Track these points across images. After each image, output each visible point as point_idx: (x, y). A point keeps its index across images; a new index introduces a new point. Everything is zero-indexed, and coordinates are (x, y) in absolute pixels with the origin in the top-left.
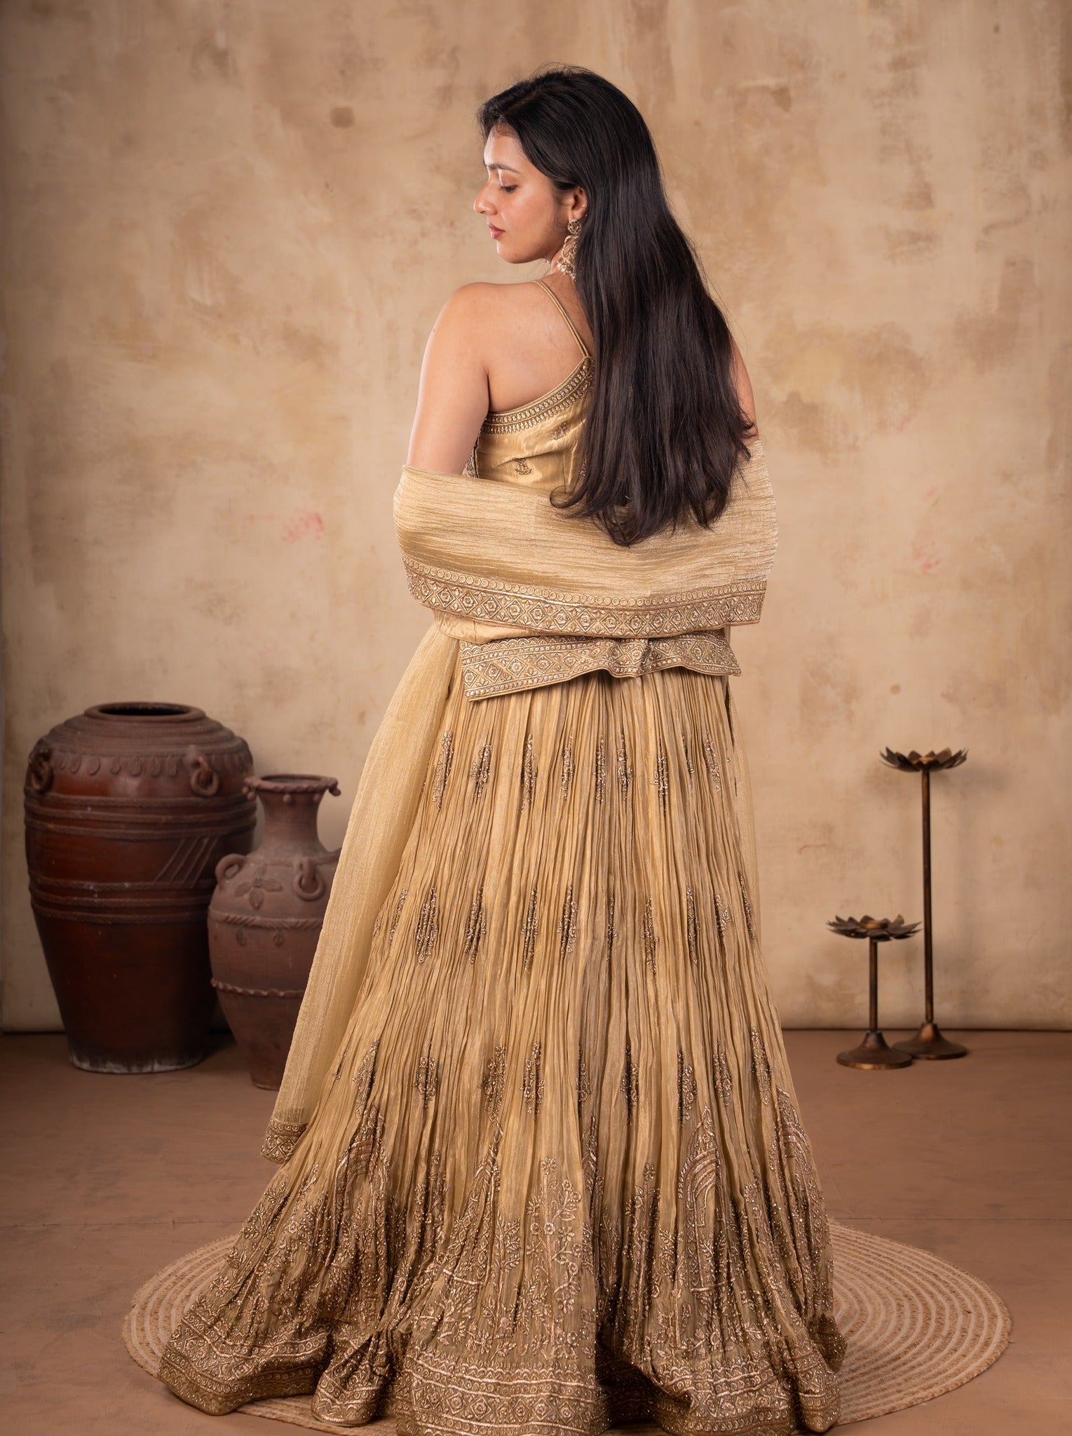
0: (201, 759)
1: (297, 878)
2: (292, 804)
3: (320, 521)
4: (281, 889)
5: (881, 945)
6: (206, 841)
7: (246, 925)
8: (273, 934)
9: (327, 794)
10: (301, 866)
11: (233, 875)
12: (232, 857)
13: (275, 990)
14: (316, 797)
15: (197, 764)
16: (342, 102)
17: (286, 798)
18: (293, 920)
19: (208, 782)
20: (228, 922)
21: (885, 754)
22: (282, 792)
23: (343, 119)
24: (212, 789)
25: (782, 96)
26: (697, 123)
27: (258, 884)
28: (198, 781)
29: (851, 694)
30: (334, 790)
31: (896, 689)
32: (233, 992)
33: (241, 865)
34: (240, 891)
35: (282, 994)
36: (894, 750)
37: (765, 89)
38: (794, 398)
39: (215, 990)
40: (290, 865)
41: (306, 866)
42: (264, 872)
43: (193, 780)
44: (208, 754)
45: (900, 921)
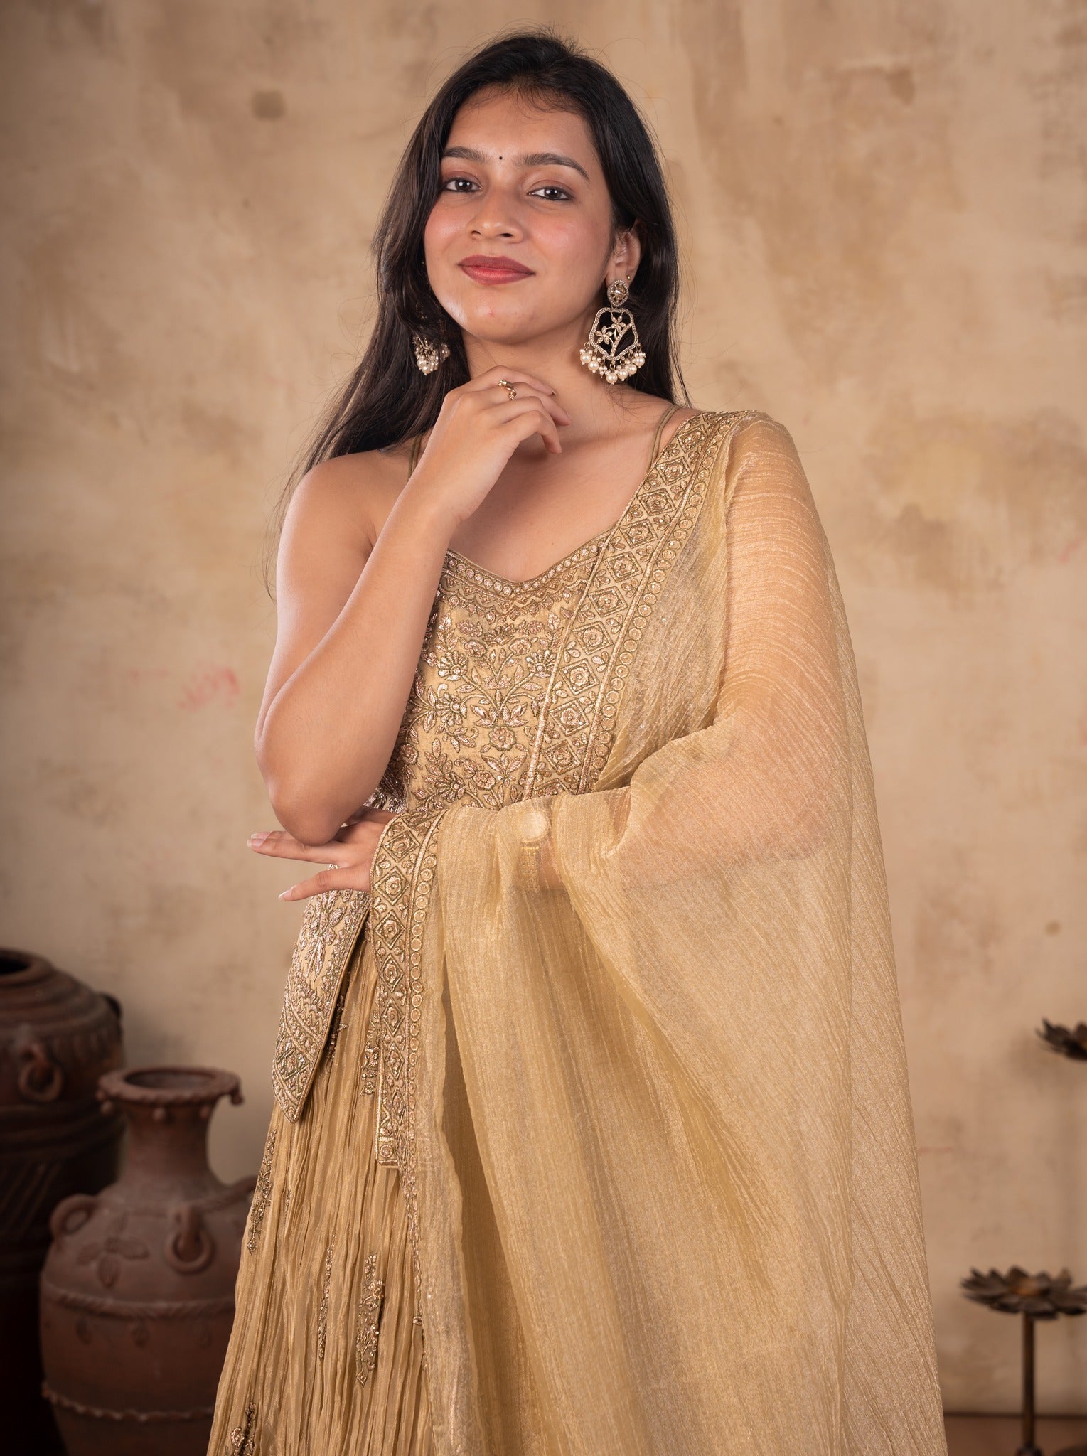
0: (36, 1048)
1: (170, 1239)
2: (169, 1120)
3: (232, 678)
4: (145, 1255)
5: (1041, 1328)
6: (41, 1169)
7: (90, 1311)
8: (132, 1327)
9: (224, 1102)
10: (178, 1218)
11: (79, 1227)
12: (77, 1199)
13: (133, 1412)
14: (204, 1112)
15: (28, 1056)
16: (266, 83)
17: (159, 1113)
18: (162, 1305)
19: (43, 1081)
20: (65, 1304)
21: (1042, 1028)
22: (154, 1105)
23: (269, 107)
24: (53, 1092)
25: (901, 81)
26: (779, 121)
27: (113, 1245)
28: (30, 1081)
29: (989, 934)
30: (235, 1095)
31: (1053, 928)
32: (71, 1410)
33: (90, 1210)
34: (84, 1259)
35: (143, 1417)
36: (1055, 1021)
37: (876, 71)
38: (911, 514)
39: (47, 1403)
40: (161, 1214)
41: (185, 1219)
42: (121, 1224)
43: (23, 1080)
44: (45, 1040)
45: (1066, 1279)
